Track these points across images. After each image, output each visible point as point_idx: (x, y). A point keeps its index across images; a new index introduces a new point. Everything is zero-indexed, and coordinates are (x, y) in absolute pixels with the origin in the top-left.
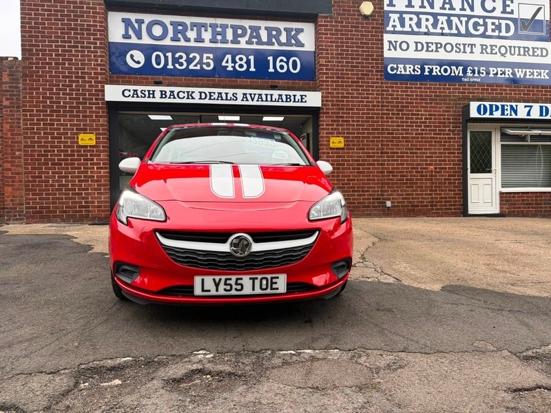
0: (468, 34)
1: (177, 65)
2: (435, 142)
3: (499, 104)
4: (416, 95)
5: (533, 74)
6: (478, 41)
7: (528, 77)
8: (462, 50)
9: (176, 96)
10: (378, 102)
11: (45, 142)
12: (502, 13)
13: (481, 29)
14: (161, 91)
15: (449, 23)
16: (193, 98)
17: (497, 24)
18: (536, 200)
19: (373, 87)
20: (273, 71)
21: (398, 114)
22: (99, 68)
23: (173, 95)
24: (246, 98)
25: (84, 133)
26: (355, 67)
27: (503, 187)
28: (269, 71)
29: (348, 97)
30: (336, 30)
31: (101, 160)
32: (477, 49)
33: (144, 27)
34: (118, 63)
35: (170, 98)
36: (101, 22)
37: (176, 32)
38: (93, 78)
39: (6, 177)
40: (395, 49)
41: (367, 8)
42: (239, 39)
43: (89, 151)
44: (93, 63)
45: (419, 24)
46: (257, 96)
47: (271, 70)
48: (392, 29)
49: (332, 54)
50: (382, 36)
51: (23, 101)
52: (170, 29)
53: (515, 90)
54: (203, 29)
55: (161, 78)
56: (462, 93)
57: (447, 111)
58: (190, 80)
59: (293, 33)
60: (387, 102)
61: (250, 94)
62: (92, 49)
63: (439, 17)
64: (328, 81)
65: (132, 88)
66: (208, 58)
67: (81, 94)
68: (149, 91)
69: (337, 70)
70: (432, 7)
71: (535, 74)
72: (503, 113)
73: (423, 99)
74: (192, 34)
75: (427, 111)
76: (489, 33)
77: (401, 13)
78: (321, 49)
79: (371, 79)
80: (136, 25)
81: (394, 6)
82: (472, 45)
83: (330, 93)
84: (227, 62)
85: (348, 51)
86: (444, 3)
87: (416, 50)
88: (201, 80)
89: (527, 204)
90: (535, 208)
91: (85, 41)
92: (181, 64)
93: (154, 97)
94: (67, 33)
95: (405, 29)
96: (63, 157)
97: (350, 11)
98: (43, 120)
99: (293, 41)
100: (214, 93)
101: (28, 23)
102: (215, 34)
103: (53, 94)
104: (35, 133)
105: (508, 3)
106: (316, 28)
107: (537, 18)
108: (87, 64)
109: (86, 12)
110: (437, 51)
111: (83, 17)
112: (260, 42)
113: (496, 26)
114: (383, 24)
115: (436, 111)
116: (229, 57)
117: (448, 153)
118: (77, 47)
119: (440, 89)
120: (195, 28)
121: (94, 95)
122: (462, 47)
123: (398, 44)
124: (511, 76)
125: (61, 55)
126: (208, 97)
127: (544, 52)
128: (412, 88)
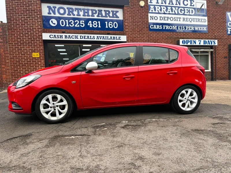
0: (178, 14)
1: (70, 25)
3: (190, 40)
4: (161, 37)
5: (201, 29)
6: (182, 16)
7: (199, 30)
8: (176, 20)
9: (71, 38)
10: (147, 39)
11: (18, 56)
12: (190, 6)
13: (183, 12)
14: (65, 36)
15: (172, 9)
16: (78, 38)
17: (188, 10)
19: (145, 33)
20: (108, 27)
22: (39, 26)
24: (98, 38)
25: (34, 53)
26: (138, 26)
28: (106, 27)
29: (136, 38)
30: (131, 12)
31: (42, 63)
32: (182, 20)
33: (56, 9)
34: (47, 24)
35: (68, 38)
36: (39, 8)
37: (69, 12)
38: (37, 30)
39: (3, 71)
40: (153, 19)
41: (142, 3)
42: (94, 15)
43: (37, 60)
44: (37, 24)
45: (161, 10)
46: (102, 37)
47: (107, 27)
48: (151, 12)
49: (130, 21)
50: (148, 14)
51: (9, 40)
52: (67, 10)
53: (195, 35)
54: (80, 11)
55: (64, 30)
56: (177, 36)
57: (171, 43)
58: (75, 31)
59: (115, 13)
60: (150, 39)
61: (100, 37)
63: (168, 7)
64: (129, 32)
65: (53, 34)
66: (82, 22)
67: (33, 37)
68: (60, 36)
69: (132, 27)
70: (165, 3)
71: (202, 29)
72: (191, 44)
73: (163, 38)
74: (75, 13)
76: (186, 13)
77: (155, 6)
78: (126, 19)
79: (144, 30)
80: (53, 9)
81: (152, 3)
82: (180, 18)
83: (129, 36)
84: (90, 24)
85: (136, 20)
86: (170, 2)
87: (160, 20)
88: (80, 31)
91: (33, 15)
92: (72, 25)
93: (62, 38)
94: (25, 12)
95: (156, 12)
96: (26, 62)
97: (136, 4)
98: (17, 47)
99: (115, 16)
100: (86, 36)
101: (9, 8)
102: (84, 13)
103: (21, 37)
104: (14, 53)
105: (192, 2)
106: (123, 11)
107: (202, 8)
108: (34, 25)
109: (33, 3)
110: (167, 20)
111: (32, 5)
112: (102, 16)
113: (188, 11)
114: (148, 10)
116: (90, 22)
118: (30, 18)
119: (169, 34)
120: (77, 10)
121: (38, 37)
122: (176, 19)
123: (154, 17)
124: (194, 30)
125: (23, 21)
126: (84, 38)
127: (205, 20)
128: (159, 34)
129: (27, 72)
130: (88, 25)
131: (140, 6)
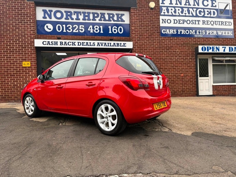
0: (197, 16)
1: (68, 30)
2: (183, 63)
3: (211, 46)
4: (175, 43)
5: (225, 33)
6: (201, 19)
7: (223, 34)
8: (194, 23)
9: (67, 44)
10: (158, 46)
11: (7, 66)
12: (211, 6)
13: (203, 14)
14: (61, 42)
15: (189, 11)
16: (75, 45)
17: (209, 11)
18: (228, 89)
19: (156, 39)
20: (111, 33)
21: (167, 51)
22: (32, 32)
24: (99, 45)
25: (25, 61)
26: (147, 30)
27: (214, 83)
28: (109, 32)
29: (145, 44)
30: (139, 14)
31: (33, 73)
32: (201, 23)
33: (52, 13)
34: (41, 30)
35: (64, 45)
36: (33, 11)
37: (67, 15)
38: (29, 36)
40: (165, 23)
41: (152, 5)
42: (96, 19)
43: (27, 69)
44: (29, 29)
45: (175, 12)
46: (104, 44)
48: (164, 14)
49: (137, 25)
50: (159, 17)
52: (65, 14)
53: (218, 40)
54: (79, 14)
55: (60, 36)
56: (195, 42)
57: (188, 50)
58: (73, 37)
59: (120, 16)
60: (162, 46)
61: (101, 43)
62: (29, 23)
63: (184, 9)
64: (136, 37)
65: (47, 40)
66: (82, 27)
67: (24, 44)
68: (55, 42)
69: (139, 32)
70: (181, 4)
71: (227, 33)
72: (213, 51)
73: (178, 45)
74: (74, 17)
75: (179, 50)
76: (206, 15)
77: (167, 7)
78: (132, 23)
79: (155, 36)
80: (49, 13)
81: (164, 4)
82: (198, 21)
83: (137, 42)
85: (144, 23)
86: (186, 2)
87: (174, 23)
88: (79, 37)
89: (225, 90)
90: (228, 92)
91: (26, 20)
92: (70, 30)
93: (57, 45)
94: (17, 16)
95: (169, 14)
96: (15, 72)
97: (145, 6)
98: (6, 55)
99: (120, 20)
100: (85, 43)
102: (85, 16)
103: (11, 44)
104: (3, 62)
105: (214, 2)
106: (130, 14)
107: (226, 9)
108: (26, 30)
109: (26, 7)
110: (183, 23)
111: (25, 9)
112: (105, 20)
114: (159, 12)
115: (184, 50)
116: (91, 26)
117: (189, 68)
118: (22, 22)
119: (185, 40)
120: (76, 14)
121: (29, 44)
123: (166, 20)
124: (216, 34)
125: (14, 26)
126: (82, 44)
127: (230, 23)
128: (173, 40)
129: (16, 84)
130: (89, 30)
131: (149, 7)
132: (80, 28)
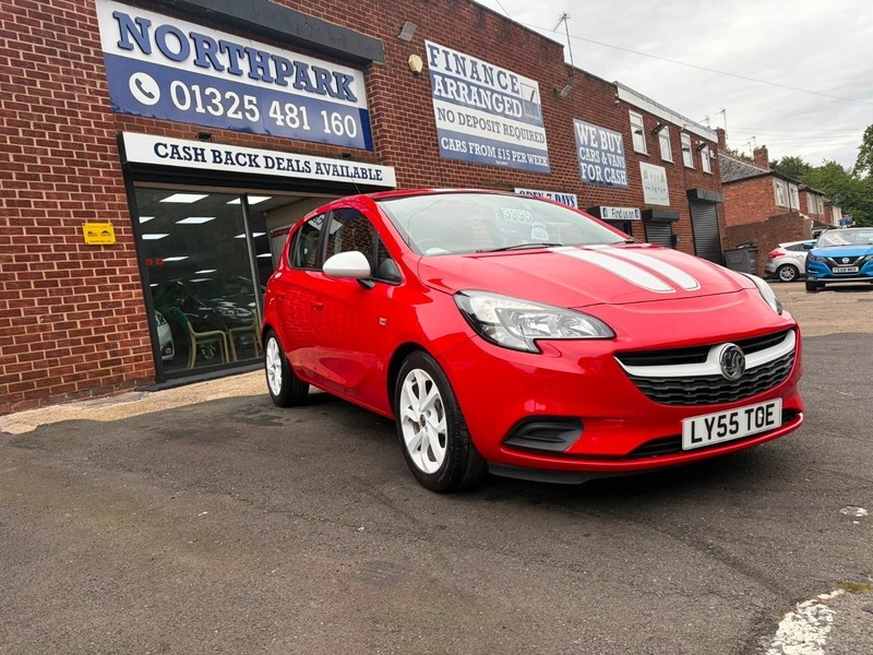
0: (494, 111)
1: (210, 108)
5: (538, 160)
6: (501, 120)
7: (536, 163)
8: (492, 129)
9: (235, 161)
11: (15, 240)
12: (512, 91)
13: (501, 106)
14: (213, 151)
15: (479, 96)
17: (510, 102)
20: (330, 132)
22: (100, 98)
23: (231, 159)
24: (320, 169)
25: (89, 221)
26: (414, 137)
28: (325, 131)
29: (413, 176)
30: (392, 86)
31: (128, 271)
32: (502, 129)
33: (151, 33)
37: (200, 53)
38: (90, 116)
40: (444, 119)
41: (417, 63)
42: (286, 79)
43: (104, 256)
44: (87, 87)
45: (458, 92)
46: (332, 168)
47: (327, 130)
48: (439, 94)
49: (392, 117)
50: (432, 101)
52: (192, 44)
54: (237, 54)
56: (497, 177)
59: (343, 80)
61: (325, 165)
62: (83, 61)
63: (471, 87)
65: (172, 141)
66: (250, 102)
68: (195, 149)
69: (399, 139)
70: (465, 73)
71: (540, 160)
74: (223, 60)
76: (507, 112)
77: (443, 76)
79: (430, 154)
80: (138, 29)
81: (436, 66)
84: (275, 112)
86: (473, 71)
87: (460, 123)
88: (246, 137)
91: (68, 44)
92: (216, 108)
95: (448, 96)
96: (56, 269)
97: (400, 63)
98: (5, 194)
99: (345, 93)
100: (284, 160)
102: (253, 65)
103: (19, 141)
105: (515, 81)
106: (365, 79)
107: (533, 101)
108: (77, 89)
110: (475, 126)
113: (510, 105)
114: (431, 87)
116: (276, 104)
118: (55, 53)
120: (226, 51)
121: (97, 149)
122: (491, 125)
123: (446, 113)
124: (526, 162)
125: (23, 64)
126: (276, 165)
127: (542, 137)
129: (66, 320)
130: (271, 115)
131: (410, 70)
132: (247, 107)
